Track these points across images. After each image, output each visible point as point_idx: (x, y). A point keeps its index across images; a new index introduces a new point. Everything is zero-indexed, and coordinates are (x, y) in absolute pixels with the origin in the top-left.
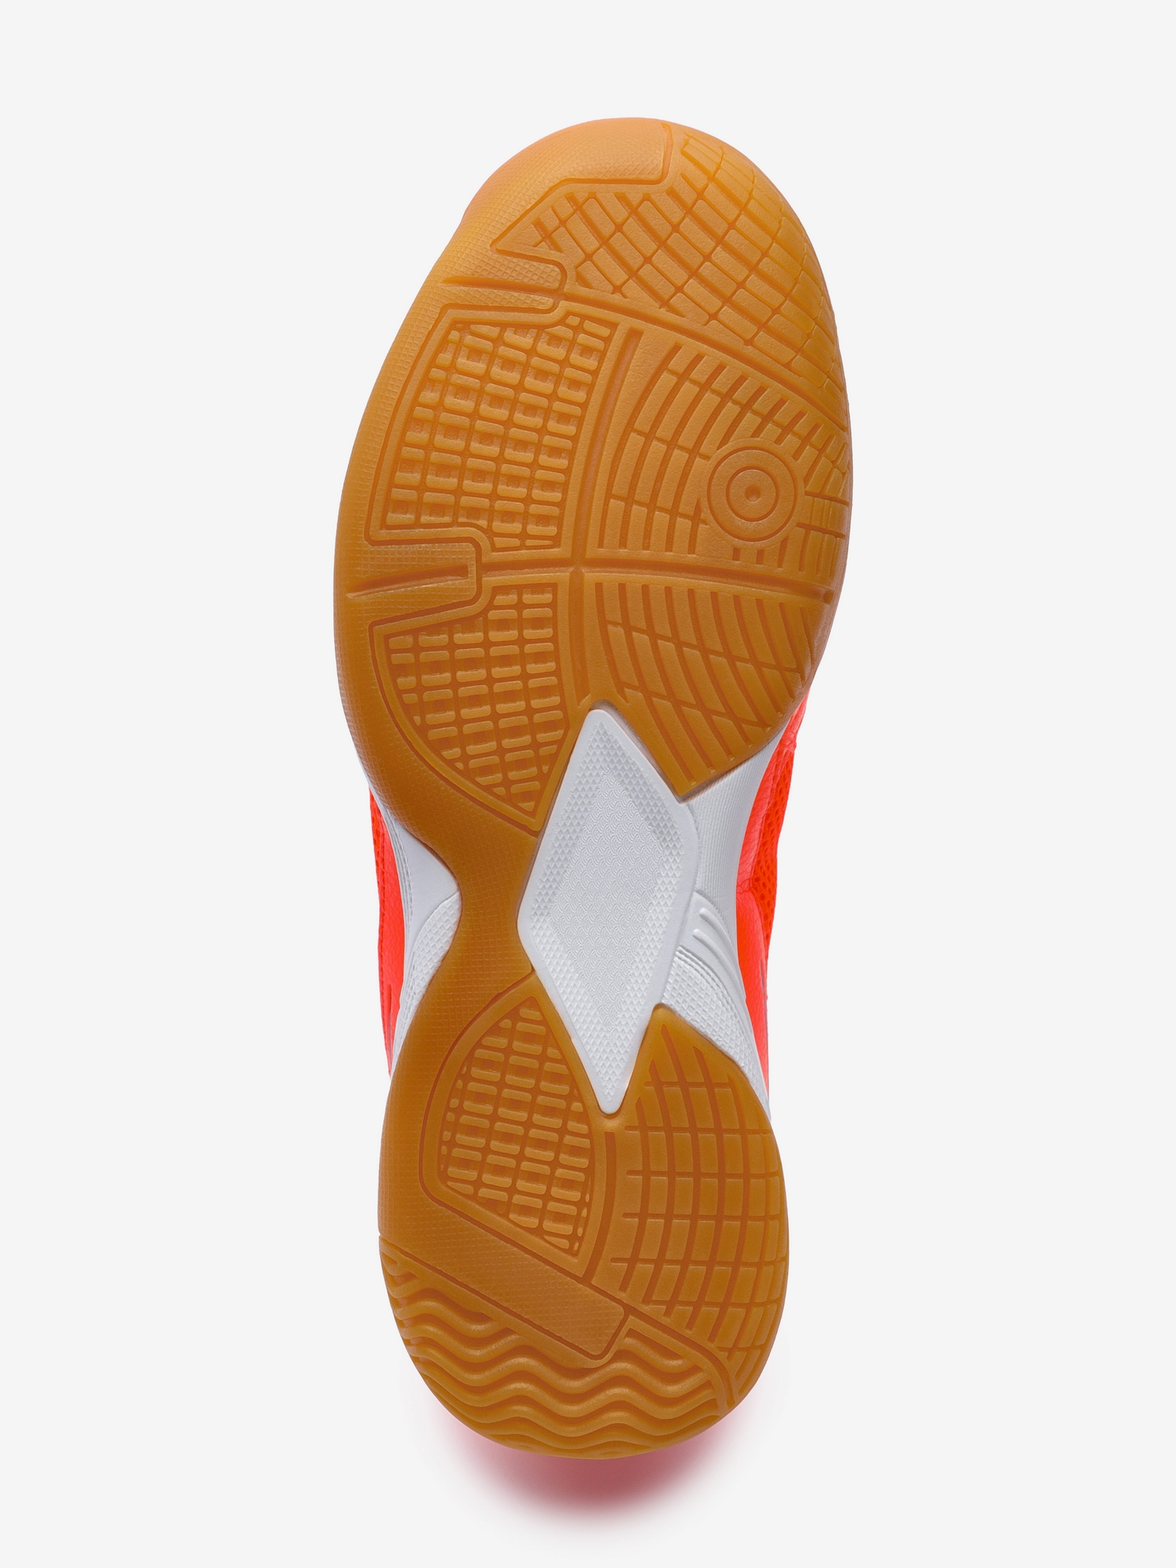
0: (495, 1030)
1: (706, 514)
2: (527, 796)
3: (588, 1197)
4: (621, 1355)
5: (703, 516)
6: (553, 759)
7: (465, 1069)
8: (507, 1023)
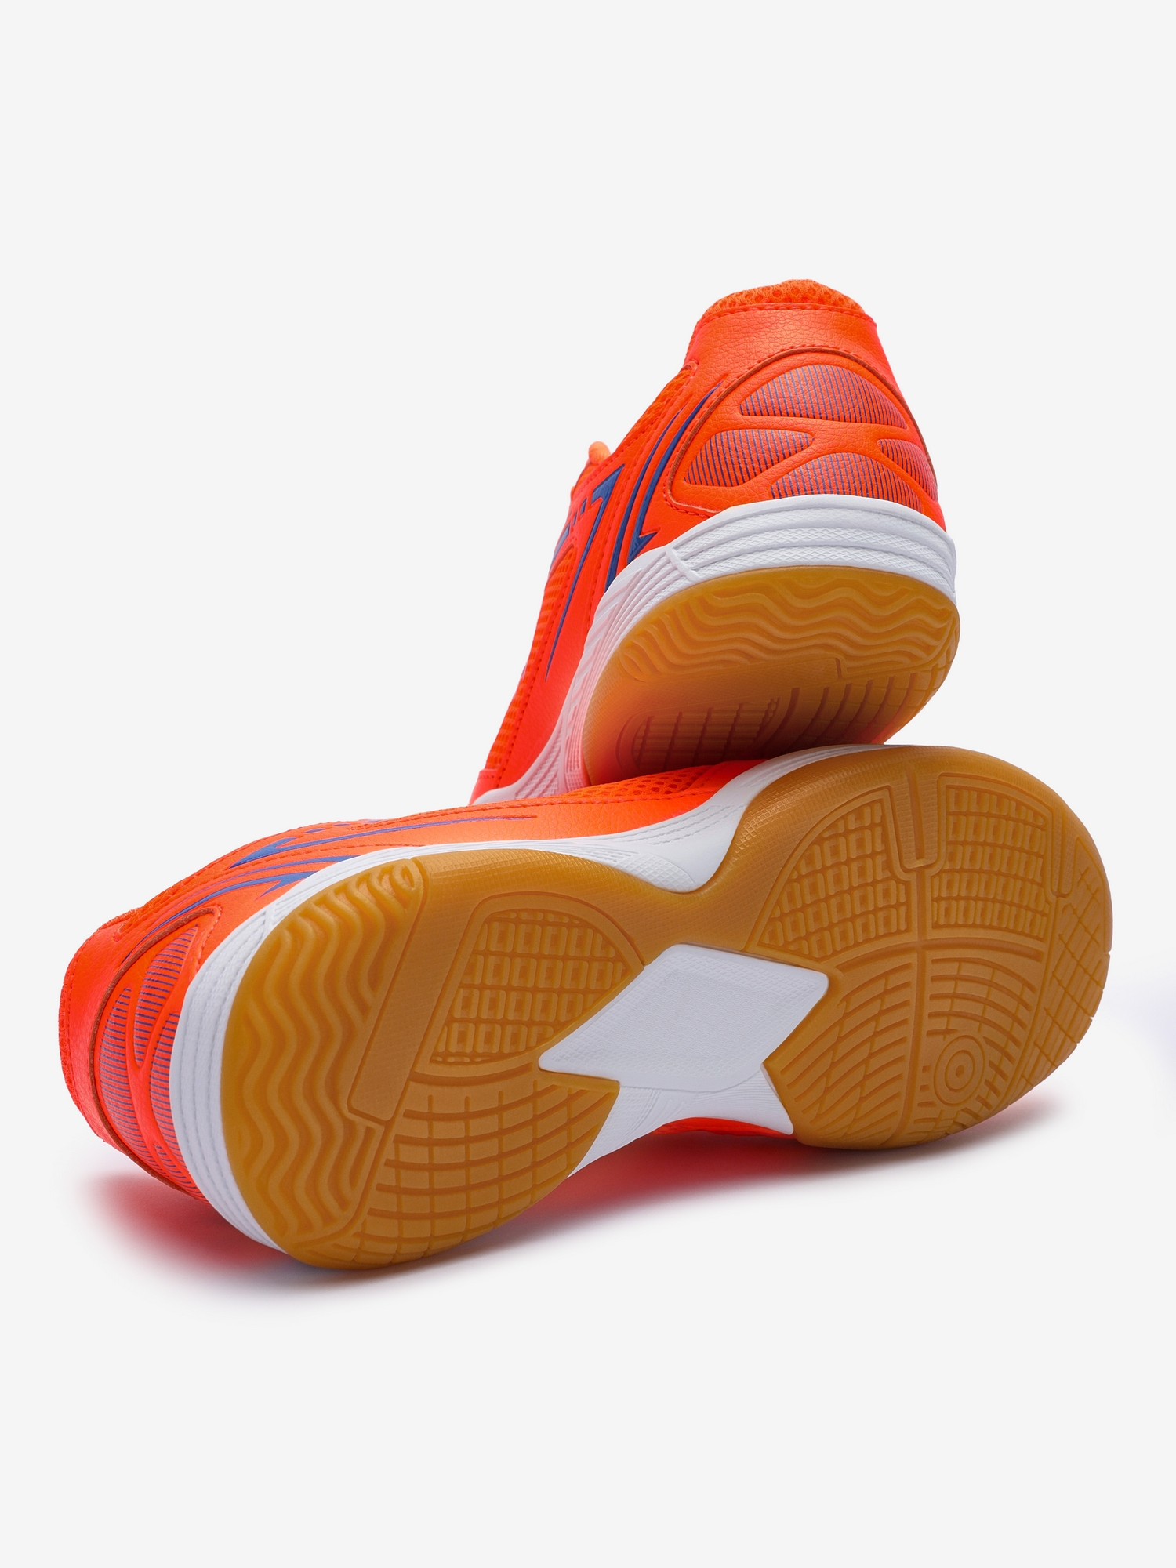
0: (607, 943)
1: (950, 1038)
2: (773, 935)
3: (479, 1059)
4: (350, 1126)
5: (948, 1036)
6: (798, 953)
7: (577, 922)
8: (612, 954)
